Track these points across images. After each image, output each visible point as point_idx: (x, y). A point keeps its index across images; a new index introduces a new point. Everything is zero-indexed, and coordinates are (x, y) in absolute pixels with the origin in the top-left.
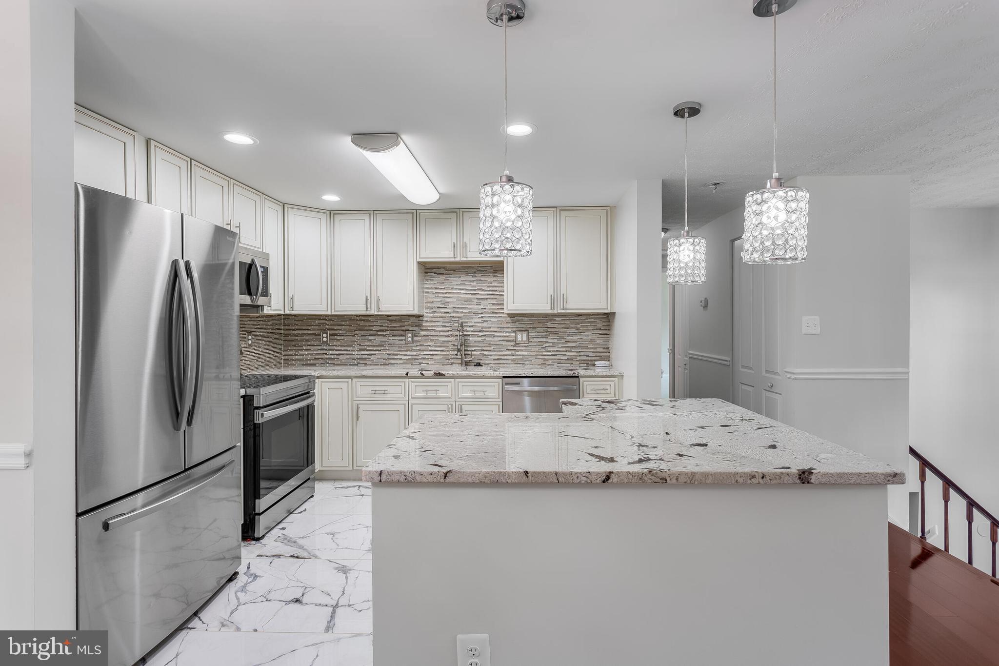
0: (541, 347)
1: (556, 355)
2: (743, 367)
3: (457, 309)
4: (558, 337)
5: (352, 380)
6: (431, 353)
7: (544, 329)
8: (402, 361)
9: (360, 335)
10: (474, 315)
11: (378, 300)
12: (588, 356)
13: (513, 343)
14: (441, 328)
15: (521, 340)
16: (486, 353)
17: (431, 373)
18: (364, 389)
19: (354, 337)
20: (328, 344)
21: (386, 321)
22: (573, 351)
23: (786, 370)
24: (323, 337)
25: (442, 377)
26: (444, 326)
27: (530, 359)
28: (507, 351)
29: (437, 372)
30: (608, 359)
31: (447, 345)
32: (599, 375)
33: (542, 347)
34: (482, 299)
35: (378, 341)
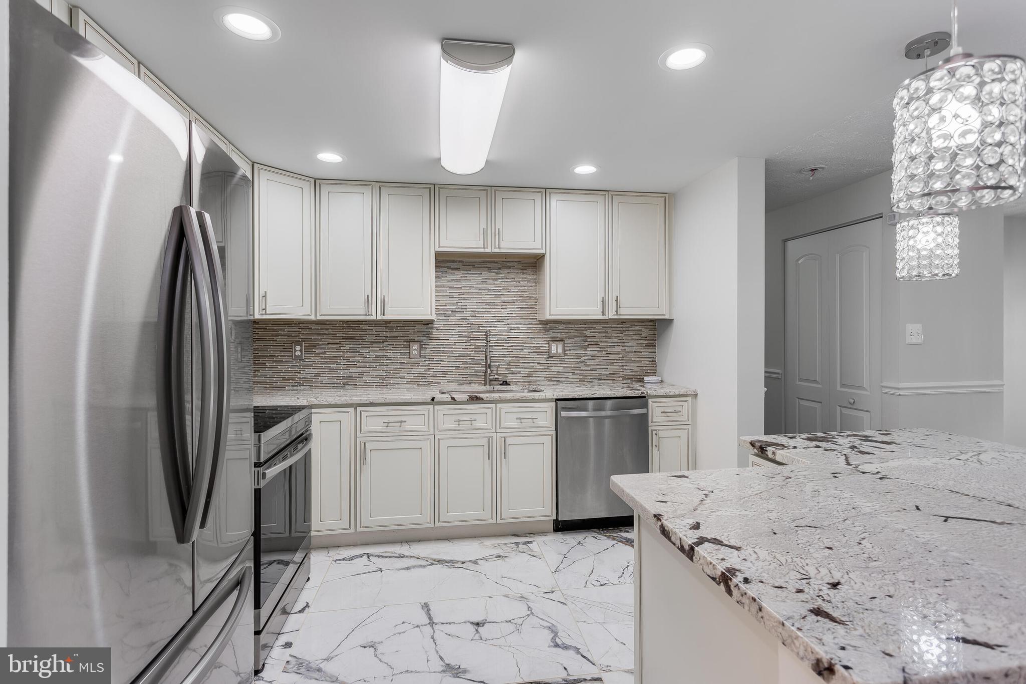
0: (578, 360)
1: (595, 370)
2: (801, 380)
3: (477, 315)
4: (598, 349)
5: (355, 409)
6: (444, 369)
7: (583, 338)
8: (405, 381)
9: (347, 347)
10: (498, 321)
11: (383, 302)
12: (632, 370)
13: (545, 356)
14: (456, 338)
15: (555, 352)
16: (514, 369)
17: (465, 397)
18: (372, 422)
19: (338, 350)
20: (303, 360)
21: (383, 329)
22: (615, 364)
23: (884, 384)
24: (296, 351)
25: (481, 401)
26: (461, 336)
27: (566, 375)
28: (538, 366)
29: (473, 395)
30: (654, 373)
31: (465, 360)
32: (671, 394)
33: (580, 360)
34: (509, 303)
35: (372, 354)
